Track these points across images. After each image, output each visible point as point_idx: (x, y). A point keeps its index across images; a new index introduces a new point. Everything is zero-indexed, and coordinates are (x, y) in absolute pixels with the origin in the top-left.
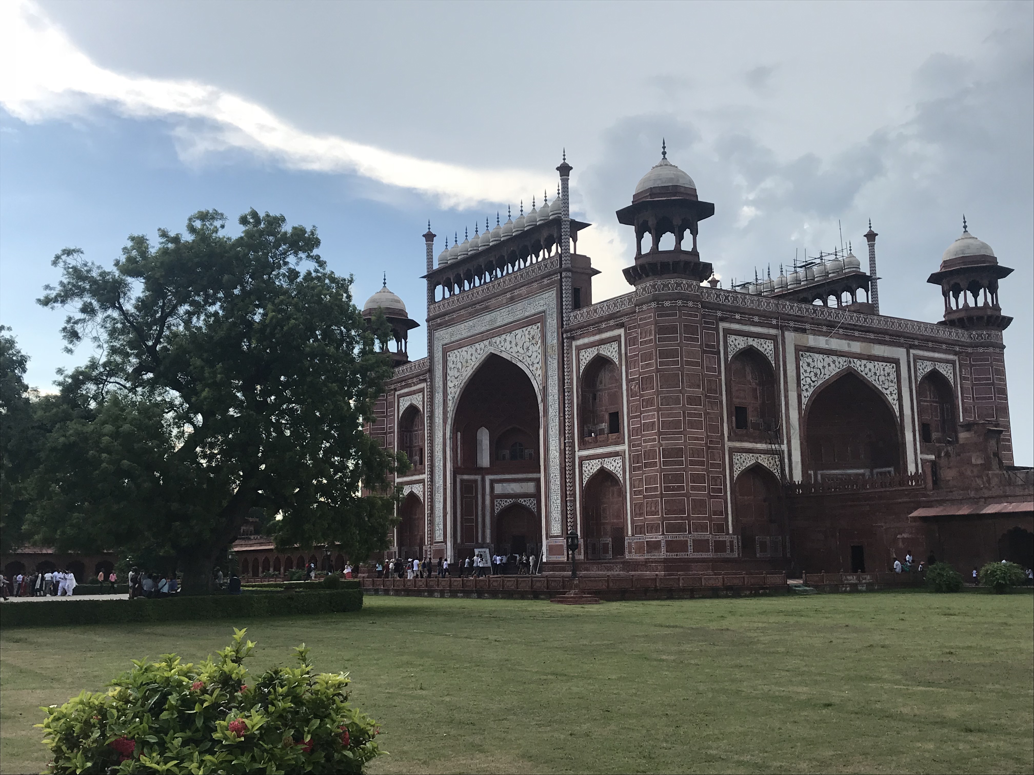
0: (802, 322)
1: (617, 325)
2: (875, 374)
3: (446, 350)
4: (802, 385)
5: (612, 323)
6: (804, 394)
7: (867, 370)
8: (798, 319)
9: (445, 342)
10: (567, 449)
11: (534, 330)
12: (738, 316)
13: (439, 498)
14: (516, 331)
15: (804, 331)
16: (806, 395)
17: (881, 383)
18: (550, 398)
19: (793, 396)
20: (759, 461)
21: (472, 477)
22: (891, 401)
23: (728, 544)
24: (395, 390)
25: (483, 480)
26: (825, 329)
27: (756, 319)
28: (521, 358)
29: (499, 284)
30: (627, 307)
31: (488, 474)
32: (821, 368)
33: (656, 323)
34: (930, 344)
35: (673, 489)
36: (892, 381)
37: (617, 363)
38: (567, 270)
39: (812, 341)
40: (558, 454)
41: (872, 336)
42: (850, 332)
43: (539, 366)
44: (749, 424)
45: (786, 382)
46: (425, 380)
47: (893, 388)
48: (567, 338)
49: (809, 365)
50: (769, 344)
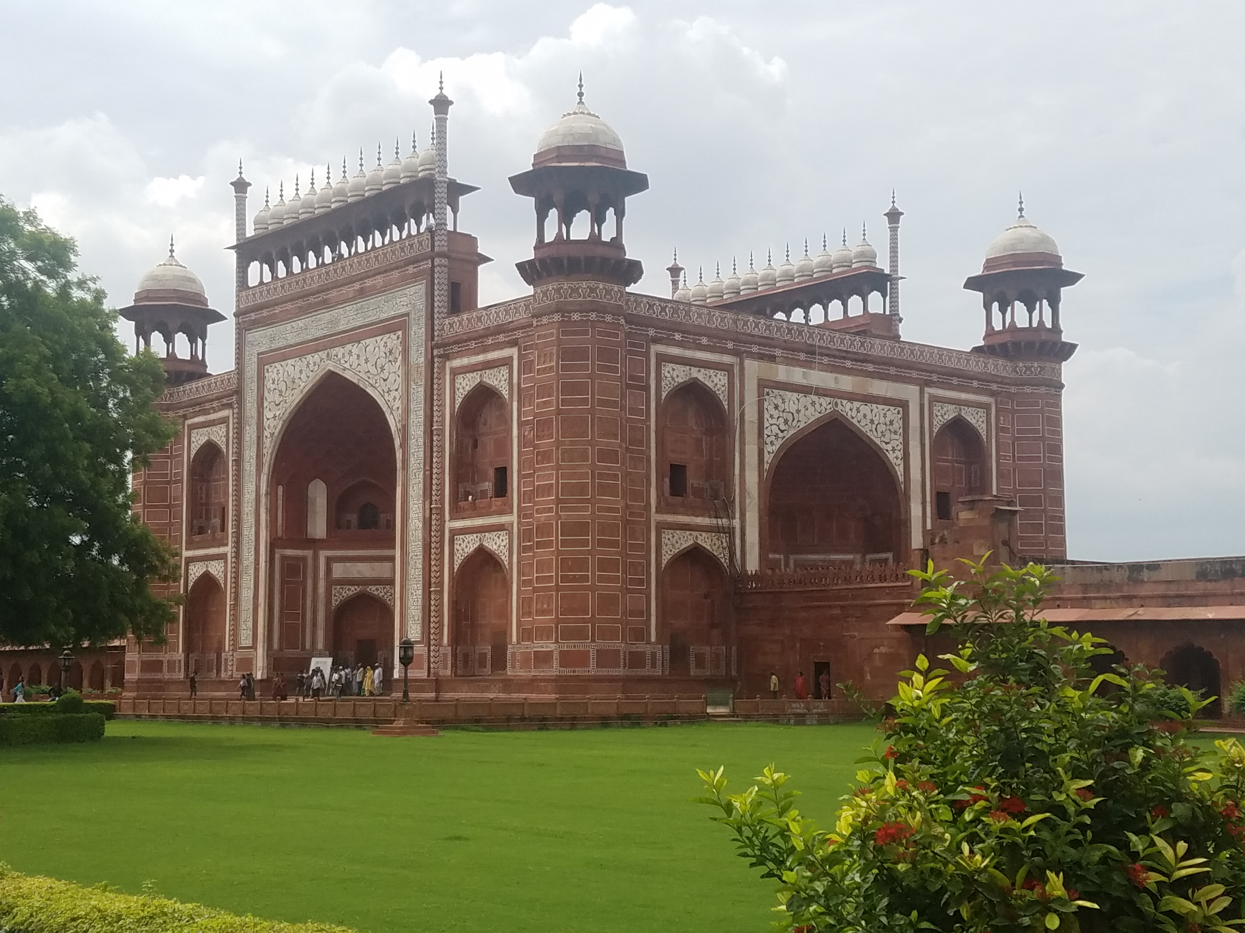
0: (771, 346)
1: (508, 342)
2: (872, 421)
3: (264, 361)
4: (766, 436)
5: (501, 338)
6: (769, 448)
7: (860, 416)
8: (766, 342)
9: (262, 350)
10: (434, 517)
11: (393, 340)
12: (678, 337)
13: (247, 581)
14: (367, 341)
15: (772, 359)
16: (771, 449)
17: (880, 434)
18: (412, 442)
19: (751, 450)
20: (699, 542)
21: (299, 553)
22: (894, 461)
23: (648, 656)
24: (185, 417)
25: (316, 558)
26: (802, 356)
27: (704, 341)
28: (372, 381)
29: (343, 268)
30: (522, 317)
31: (323, 549)
32: (794, 412)
33: (559, 342)
34: (955, 381)
35: (574, 579)
36: (895, 433)
37: (507, 397)
38: (441, 255)
39: (783, 373)
40: (421, 525)
41: (870, 368)
42: (838, 362)
43: (397, 394)
44: (689, 490)
45: (742, 432)
46: (229, 406)
47: (897, 441)
48: (439, 356)
49: (776, 407)
50: (722, 378)
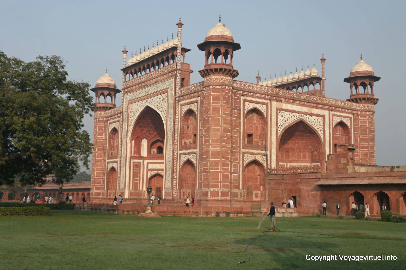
0: (280, 97)
1: (197, 95)
2: (313, 122)
3: (129, 103)
4: (278, 125)
5: (195, 94)
6: (279, 129)
7: (309, 120)
10: (175, 150)
11: (164, 96)
12: (250, 94)
13: (123, 169)
14: (157, 96)
15: (281, 101)
17: (316, 126)
18: (169, 127)
19: (274, 130)
20: (256, 158)
21: (139, 161)
22: (320, 134)
23: (239, 194)
24: (108, 120)
25: (144, 162)
26: (291, 101)
27: (259, 95)
28: (159, 109)
30: (201, 88)
32: (288, 118)
34: (340, 109)
35: (215, 169)
36: (321, 125)
37: (196, 112)
38: (179, 70)
39: (284, 106)
40: (171, 152)
41: (312, 105)
42: (302, 103)
43: (165, 112)
44: (254, 142)
45: (271, 124)
47: (322, 128)
48: (178, 100)
49: (282, 116)
50: (264, 107)
